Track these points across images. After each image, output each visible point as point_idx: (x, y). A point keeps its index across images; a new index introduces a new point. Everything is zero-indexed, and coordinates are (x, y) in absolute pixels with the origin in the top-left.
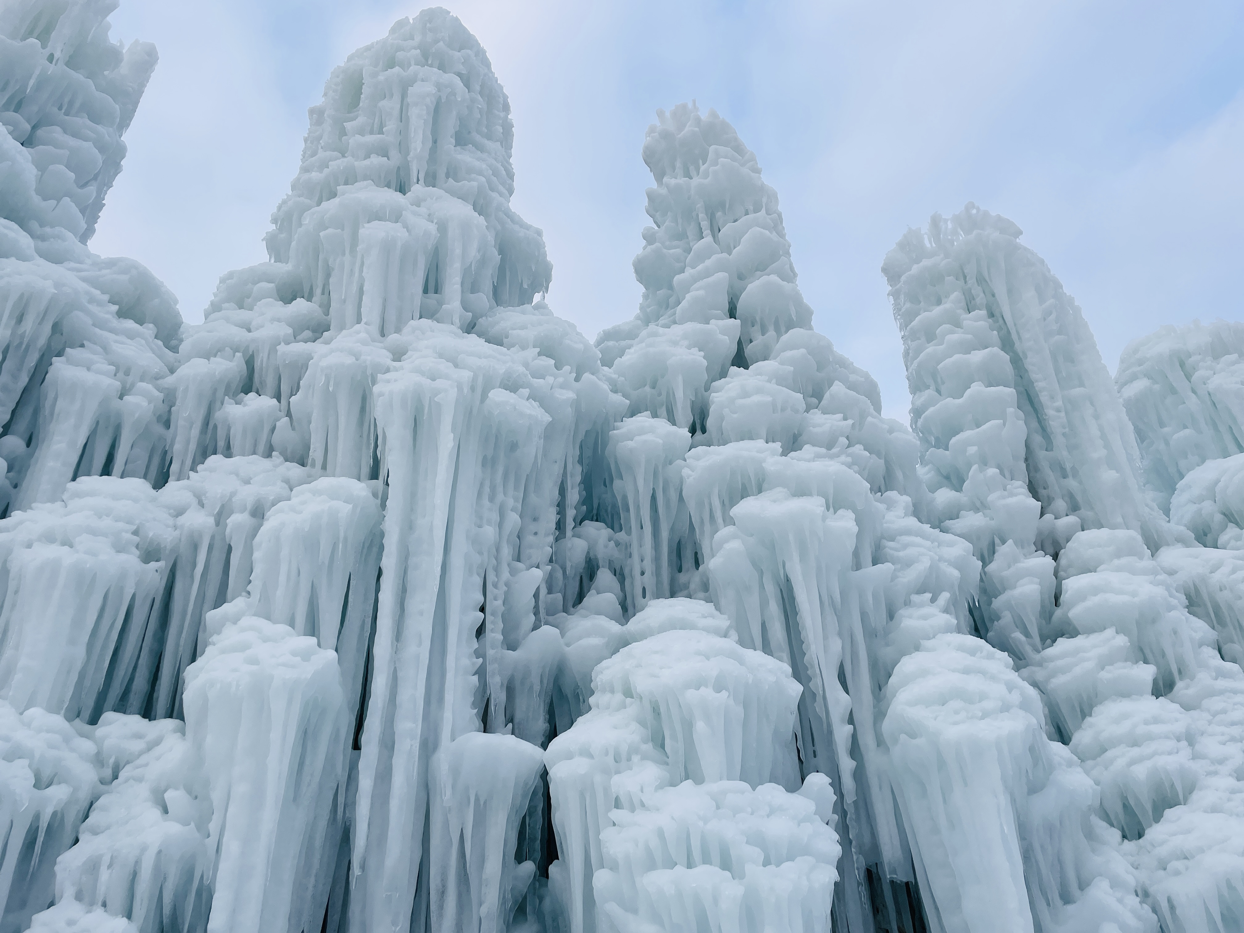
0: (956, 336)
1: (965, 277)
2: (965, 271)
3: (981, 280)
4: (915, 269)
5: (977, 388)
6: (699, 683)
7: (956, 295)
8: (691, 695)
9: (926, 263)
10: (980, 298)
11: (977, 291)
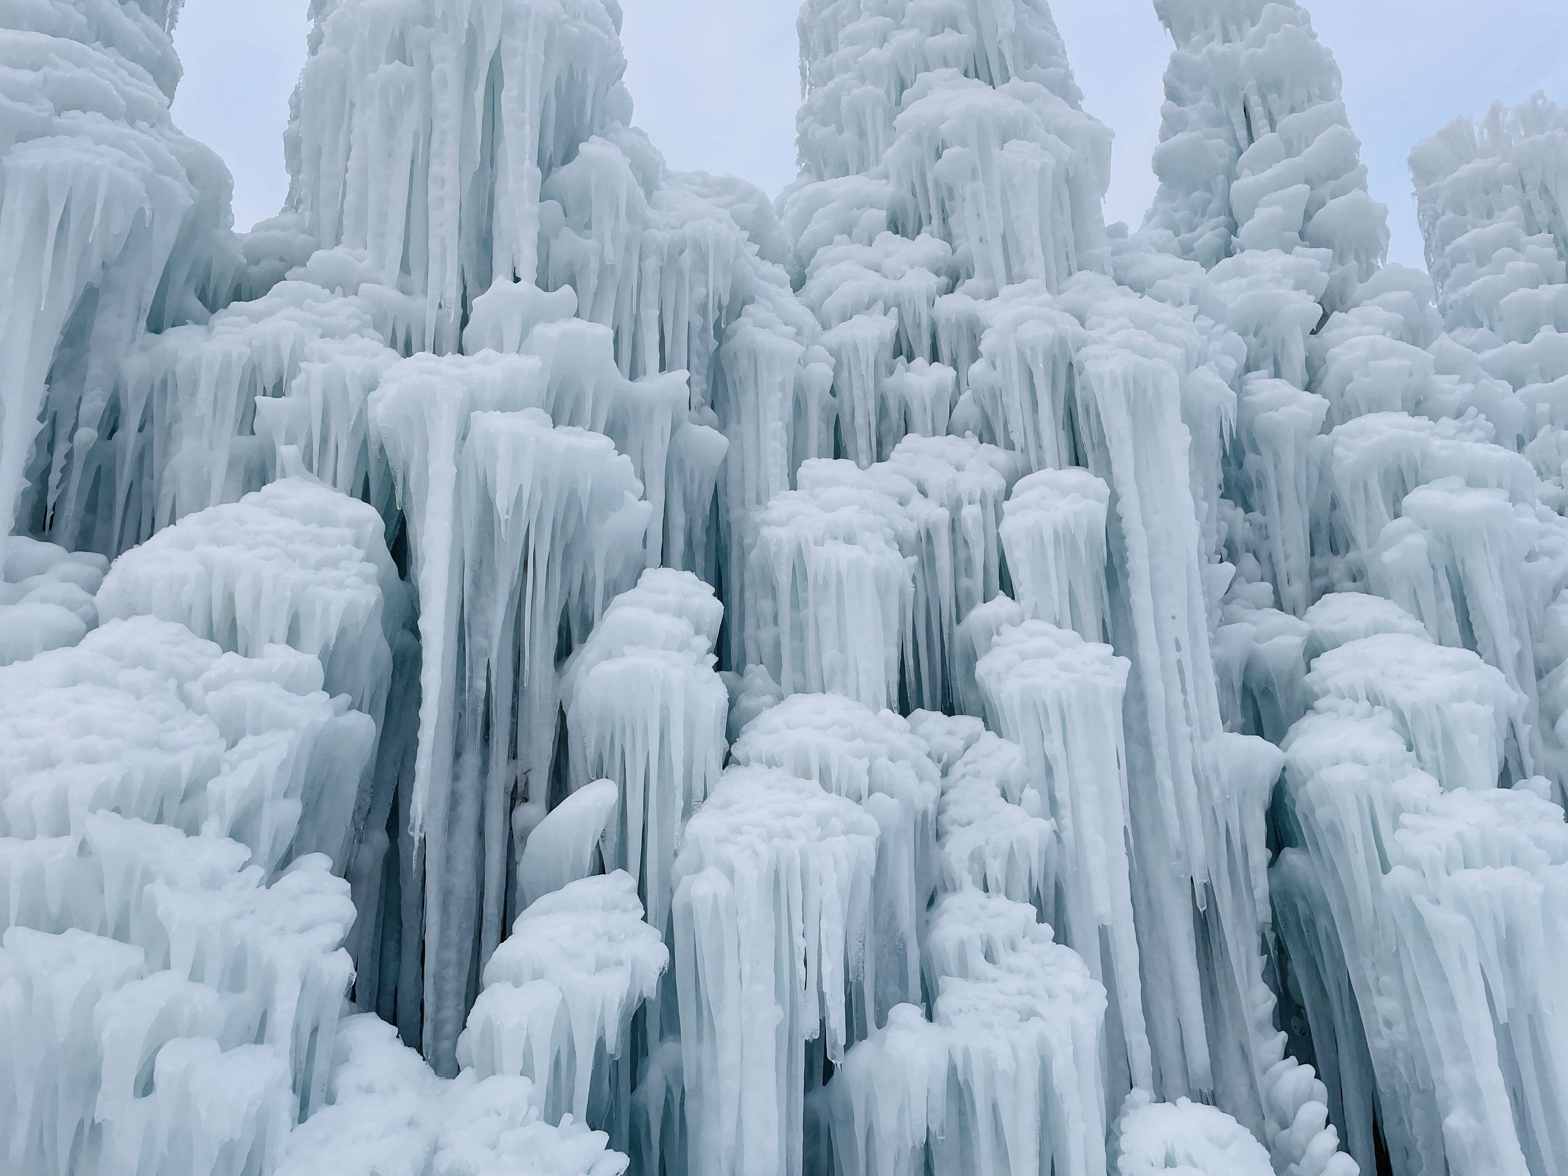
0: (1519, 265)
1: (1523, 187)
2: (1526, 179)
3: (1545, 190)
4: (1464, 170)
5: (1547, 332)
6: (1461, 696)
7: (1515, 210)
8: (1457, 708)
9: (1478, 164)
10: (1543, 216)
11: (1538, 205)
